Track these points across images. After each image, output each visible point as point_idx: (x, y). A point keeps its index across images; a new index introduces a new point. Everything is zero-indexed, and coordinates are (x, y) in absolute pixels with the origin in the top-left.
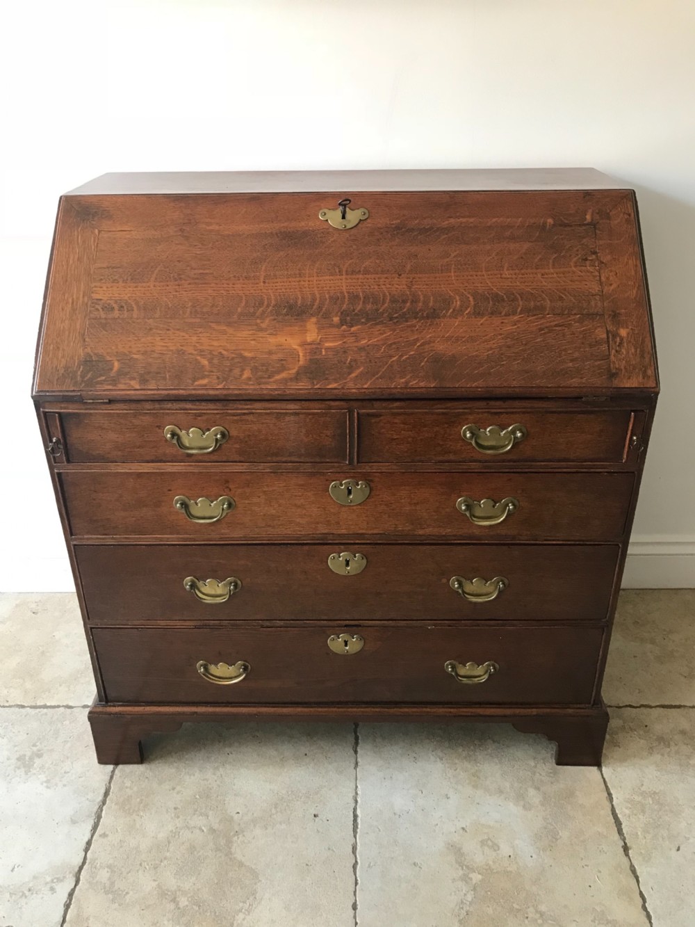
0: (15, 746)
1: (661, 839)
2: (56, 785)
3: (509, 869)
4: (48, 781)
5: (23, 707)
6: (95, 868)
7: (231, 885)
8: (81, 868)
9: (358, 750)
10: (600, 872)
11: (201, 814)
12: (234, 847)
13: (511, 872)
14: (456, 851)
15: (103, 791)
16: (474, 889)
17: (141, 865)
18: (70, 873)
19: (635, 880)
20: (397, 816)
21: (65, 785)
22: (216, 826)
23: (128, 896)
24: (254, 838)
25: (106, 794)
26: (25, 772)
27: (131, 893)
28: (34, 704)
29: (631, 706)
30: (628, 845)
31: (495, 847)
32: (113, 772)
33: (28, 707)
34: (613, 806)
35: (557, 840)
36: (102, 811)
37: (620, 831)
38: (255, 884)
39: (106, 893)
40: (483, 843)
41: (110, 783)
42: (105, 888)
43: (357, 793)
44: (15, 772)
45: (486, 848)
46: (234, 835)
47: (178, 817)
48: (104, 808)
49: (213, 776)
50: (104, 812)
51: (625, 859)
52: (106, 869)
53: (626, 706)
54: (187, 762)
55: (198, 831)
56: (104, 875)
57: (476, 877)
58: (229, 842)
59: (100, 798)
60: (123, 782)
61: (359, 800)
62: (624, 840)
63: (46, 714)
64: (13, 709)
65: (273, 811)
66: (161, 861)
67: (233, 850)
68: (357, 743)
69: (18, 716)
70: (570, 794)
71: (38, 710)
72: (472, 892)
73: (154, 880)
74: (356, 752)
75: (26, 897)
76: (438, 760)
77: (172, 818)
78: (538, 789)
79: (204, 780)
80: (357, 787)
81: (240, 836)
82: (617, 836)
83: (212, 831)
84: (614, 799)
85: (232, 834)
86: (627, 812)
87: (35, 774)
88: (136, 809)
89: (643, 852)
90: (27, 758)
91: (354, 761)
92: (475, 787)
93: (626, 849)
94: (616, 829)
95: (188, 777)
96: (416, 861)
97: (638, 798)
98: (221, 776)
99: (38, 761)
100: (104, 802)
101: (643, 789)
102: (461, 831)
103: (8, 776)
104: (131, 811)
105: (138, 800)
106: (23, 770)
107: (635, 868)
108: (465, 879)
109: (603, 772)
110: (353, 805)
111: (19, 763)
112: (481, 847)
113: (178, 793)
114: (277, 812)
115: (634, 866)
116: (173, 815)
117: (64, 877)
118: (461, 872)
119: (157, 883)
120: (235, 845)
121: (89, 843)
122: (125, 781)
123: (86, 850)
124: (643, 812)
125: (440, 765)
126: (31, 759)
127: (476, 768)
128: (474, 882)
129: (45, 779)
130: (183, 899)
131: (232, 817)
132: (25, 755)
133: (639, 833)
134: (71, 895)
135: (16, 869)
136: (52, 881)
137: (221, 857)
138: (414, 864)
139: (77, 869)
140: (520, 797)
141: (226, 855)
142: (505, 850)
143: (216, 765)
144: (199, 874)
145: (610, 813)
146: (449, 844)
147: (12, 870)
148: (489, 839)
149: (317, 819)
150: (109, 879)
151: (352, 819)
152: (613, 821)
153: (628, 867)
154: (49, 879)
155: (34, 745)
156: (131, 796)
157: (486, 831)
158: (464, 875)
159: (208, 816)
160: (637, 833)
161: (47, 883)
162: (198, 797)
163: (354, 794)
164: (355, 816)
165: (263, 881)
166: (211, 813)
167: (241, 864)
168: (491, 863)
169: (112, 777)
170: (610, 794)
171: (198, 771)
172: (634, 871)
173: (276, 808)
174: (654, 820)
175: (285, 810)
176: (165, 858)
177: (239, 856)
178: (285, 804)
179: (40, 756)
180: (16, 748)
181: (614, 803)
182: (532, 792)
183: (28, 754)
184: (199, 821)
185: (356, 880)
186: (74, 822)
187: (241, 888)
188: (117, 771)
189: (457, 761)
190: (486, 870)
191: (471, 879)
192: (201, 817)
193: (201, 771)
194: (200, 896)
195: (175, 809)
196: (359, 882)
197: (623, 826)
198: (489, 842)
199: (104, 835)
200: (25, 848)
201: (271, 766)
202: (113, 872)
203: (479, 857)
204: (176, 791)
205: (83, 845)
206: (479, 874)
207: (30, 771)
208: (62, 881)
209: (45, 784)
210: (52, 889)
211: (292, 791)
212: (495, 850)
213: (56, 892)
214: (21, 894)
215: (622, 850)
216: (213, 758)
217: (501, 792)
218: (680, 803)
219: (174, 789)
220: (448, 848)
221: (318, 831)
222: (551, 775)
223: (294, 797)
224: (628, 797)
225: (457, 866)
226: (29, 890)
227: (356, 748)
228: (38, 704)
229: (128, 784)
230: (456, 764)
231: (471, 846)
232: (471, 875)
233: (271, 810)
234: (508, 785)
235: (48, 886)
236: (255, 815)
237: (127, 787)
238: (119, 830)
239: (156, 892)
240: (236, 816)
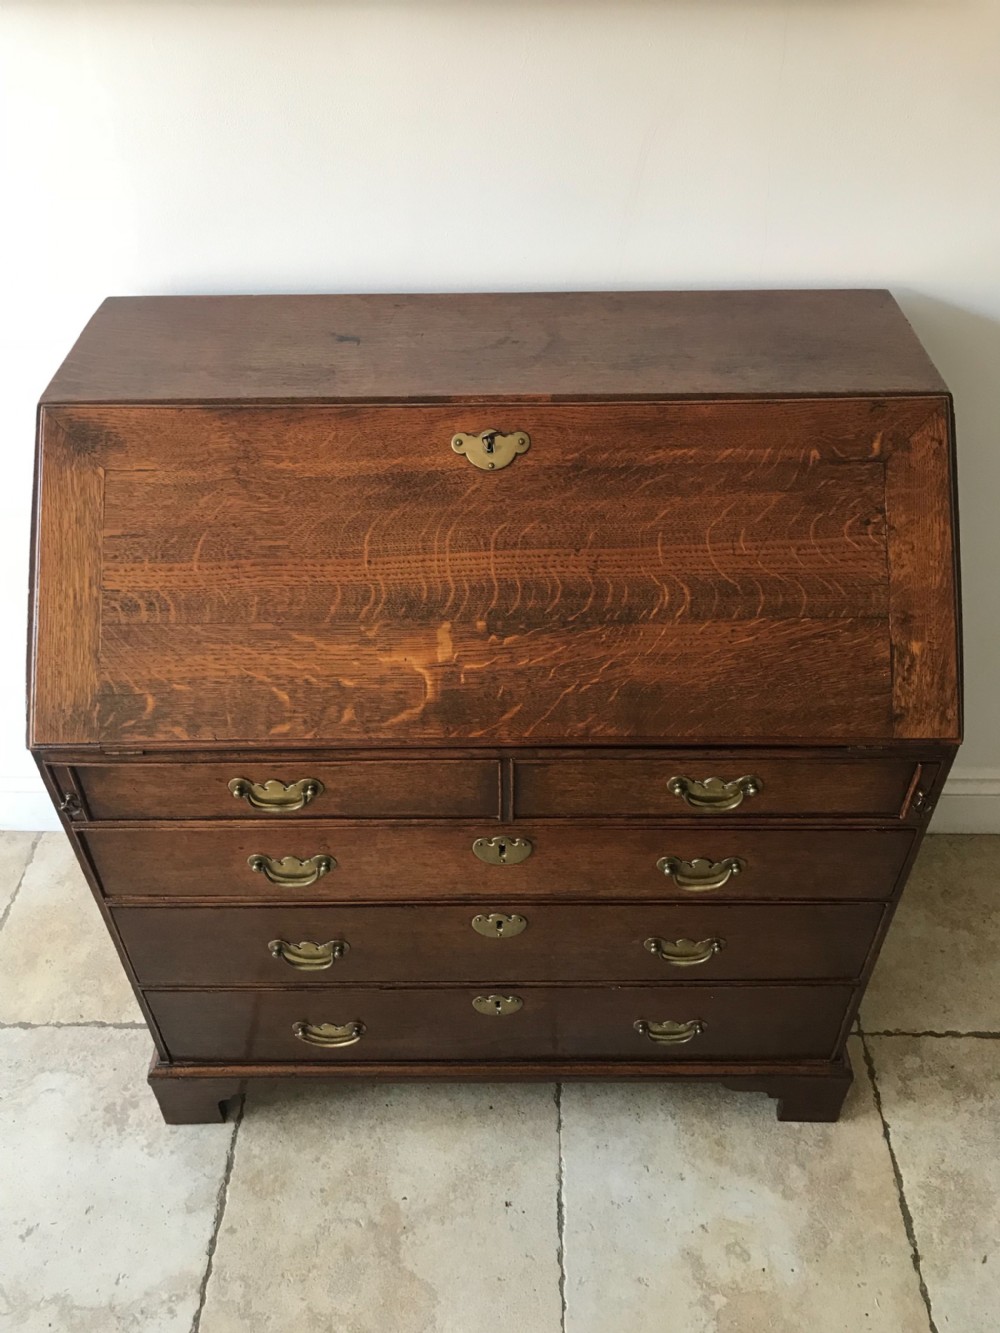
0: (100, 1089)
1: (962, 1245)
2: (161, 1151)
3: (762, 1289)
4: (149, 1145)
5: (103, 1025)
6: (225, 1280)
7: (402, 1308)
8: (206, 1279)
9: (561, 1100)
10: (880, 1293)
11: (358, 1200)
12: (402, 1251)
13: (764, 1292)
14: (693, 1259)
15: (224, 1162)
16: (717, 1319)
17: (283, 1275)
18: (192, 1287)
19: (925, 1305)
20: (615, 1206)
21: (172, 1152)
22: (377, 1219)
23: (269, 1323)
24: (428, 1238)
25: (229, 1167)
26: (118, 1130)
27: (273, 1317)
28: (118, 1022)
29: (932, 1034)
30: (919, 1253)
31: (745, 1256)
32: (235, 1132)
33: (110, 1025)
34: (902, 1193)
35: (826, 1245)
36: (225, 1192)
37: (910, 1234)
38: (434, 1307)
39: (242, 1317)
40: (729, 1249)
41: (232, 1148)
42: (239, 1310)
43: (561, 1171)
44: (105, 1130)
45: (733, 1256)
46: (402, 1233)
47: (326, 1204)
48: (228, 1187)
49: (368, 1140)
50: (228, 1194)
51: (915, 1275)
52: (239, 1283)
53: (926, 1034)
54: (332, 1118)
55: (354, 1225)
56: (236, 1290)
57: (720, 1301)
58: (396, 1243)
59: (222, 1174)
60: (249, 1148)
61: (563, 1180)
62: (914, 1245)
63: (136, 1038)
64: (89, 1029)
65: (452, 1196)
66: (309, 1271)
67: (401, 1256)
68: (559, 1091)
69: (99, 1040)
70: (845, 1176)
71: (125, 1031)
72: (715, 1323)
73: (303, 1299)
74: (558, 1104)
75: (138, 1323)
76: (669, 1118)
77: (318, 1205)
78: (802, 1166)
79: (357, 1146)
80: (561, 1159)
81: (410, 1234)
82: (905, 1240)
83: (373, 1225)
84: (905, 1183)
85: (399, 1231)
86: (920, 1202)
87: (131, 1134)
88: (270, 1190)
89: (938, 1263)
90: (118, 1109)
91: (555, 1118)
92: (720, 1162)
93: (916, 1259)
94: (904, 1229)
95: (335, 1141)
96: (641, 1275)
97: (935, 1182)
98: (379, 1139)
99: (133, 1114)
100: (227, 1180)
101: (943, 1167)
102: (700, 1230)
103: (96, 1136)
104: (264, 1193)
105: (272, 1176)
106: (114, 1127)
107: (926, 1290)
108: (705, 1302)
109: (891, 1140)
110: (558, 1188)
111: (108, 1116)
112: (727, 1254)
113: (324, 1166)
114: (456, 1198)
115: (924, 1285)
116: (319, 1201)
117: (185, 1294)
118: (699, 1293)
119: (305, 1303)
120: (404, 1247)
121: (213, 1242)
122: (253, 1147)
123: (210, 1253)
124: (942, 1202)
125: (671, 1124)
126: (124, 1109)
127: (721, 1132)
128: (717, 1307)
129: (145, 1142)
130: (341, 1327)
131: (397, 1205)
132: (114, 1104)
133: (935, 1236)
134: (196, 1319)
135: (121, 1281)
136: (170, 1300)
137: (386, 1266)
138: (639, 1280)
139: (200, 1281)
140: (778, 1179)
141: (393, 1263)
142: (758, 1260)
143: (372, 1122)
144: (360, 1291)
145: (898, 1204)
146: (684, 1250)
147: (117, 1283)
148: (737, 1243)
149: (510, 1209)
150: (244, 1296)
151: (556, 1210)
152: (901, 1216)
153: (918, 1287)
154: (165, 1296)
155: (126, 1088)
156: (262, 1171)
157: (732, 1230)
158: (704, 1296)
159: (365, 1203)
160: (931, 1235)
161: (163, 1302)
162: (350, 1173)
163: (557, 1171)
164: (560, 1205)
165: (443, 1303)
166: (368, 1198)
167: (412, 1276)
168: (738, 1279)
169: (234, 1141)
170: (898, 1176)
171: (348, 1133)
172: (924, 1293)
173: (454, 1191)
174: (955, 1215)
175: (467, 1194)
176: (314, 1267)
177: (409, 1265)
178: (466, 1186)
179: (135, 1105)
180: (102, 1093)
181: (904, 1189)
182: (795, 1170)
183: (119, 1101)
184: (352, 1210)
185: (564, 1303)
186: (190, 1210)
187: (415, 1313)
188: (240, 1132)
189: (695, 1121)
190: (733, 1289)
191: (713, 1303)
192: (356, 1205)
193: (351, 1133)
194: (364, 1324)
195: (322, 1191)
196: (567, 1305)
197: (915, 1224)
198: (738, 1249)
199: (231, 1231)
200: (129, 1250)
201: (445, 1126)
202: (247, 1286)
203: (725, 1270)
204: (321, 1163)
205: (206, 1247)
206: (724, 1295)
207: (124, 1130)
208: (182, 1299)
209: (146, 1150)
210: (171, 1311)
211: (476, 1166)
212: (744, 1261)
213: (176, 1316)
214: (131, 1318)
215: (911, 1260)
216: (366, 1112)
217: (752, 1170)
218: (991, 1189)
219: (318, 1159)
220: (682, 1256)
221: (512, 1229)
222: (821, 1144)
223: (478, 1174)
224: (922, 1179)
225: (695, 1283)
226: (142, 1312)
227: (559, 1099)
228: (124, 1022)
229: (256, 1151)
230: (693, 1125)
231: (712, 1254)
232: (713, 1298)
233: (448, 1195)
234: (762, 1158)
235: (165, 1308)
236: (427, 1202)
237: (255, 1157)
238: (250, 1223)
239: (305, 1317)
240: (403, 1205)
